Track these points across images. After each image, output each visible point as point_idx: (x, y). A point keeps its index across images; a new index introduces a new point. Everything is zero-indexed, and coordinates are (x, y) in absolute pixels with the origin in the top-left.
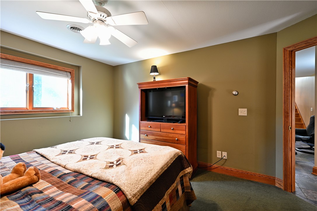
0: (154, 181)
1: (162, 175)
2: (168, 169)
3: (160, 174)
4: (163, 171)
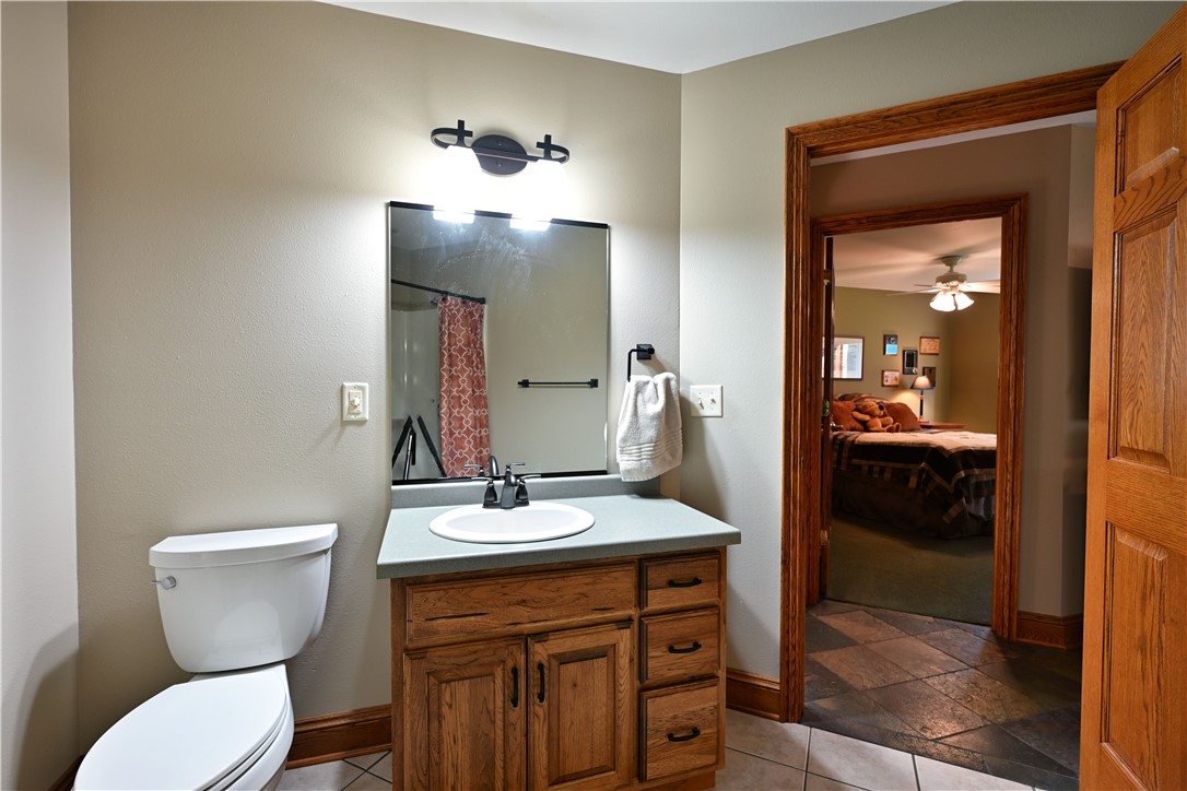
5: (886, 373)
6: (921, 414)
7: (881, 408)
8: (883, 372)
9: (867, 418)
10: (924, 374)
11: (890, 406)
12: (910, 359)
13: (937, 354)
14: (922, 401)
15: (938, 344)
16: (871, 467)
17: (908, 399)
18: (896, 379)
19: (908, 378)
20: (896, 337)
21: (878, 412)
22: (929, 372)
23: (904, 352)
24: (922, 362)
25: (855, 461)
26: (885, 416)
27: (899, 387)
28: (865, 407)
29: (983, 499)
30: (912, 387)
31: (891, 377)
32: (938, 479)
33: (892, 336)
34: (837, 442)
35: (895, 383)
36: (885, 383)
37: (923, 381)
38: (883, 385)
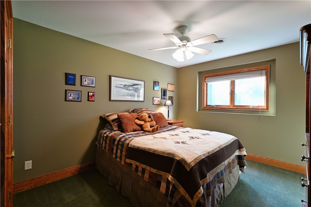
0: (140, 149)
1: (146, 151)
2: (152, 153)
3: (145, 150)
4: (149, 151)
5: (155, 99)
6: (168, 117)
7: (149, 117)
8: (153, 98)
9: (142, 123)
10: (169, 99)
11: (154, 115)
12: (164, 92)
13: (174, 91)
14: (168, 111)
15: (174, 87)
16: (137, 167)
17: (163, 110)
18: (159, 101)
19: (164, 101)
20: (158, 82)
21: (148, 119)
22: (171, 98)
23: (162, 89)
24: (169, 94)
25: (128, 161)
26: (152, 121)
27: (159, 105)
28: (142, 116)
29: (211, 197)
30: (165, 105)
31: (157, 100)
32: (182, 191)
33: (157, 82)
34: (121, 143)
35: (158, 103)
36: (154, 103)
37: (169, 102)
38: (153, 104)
